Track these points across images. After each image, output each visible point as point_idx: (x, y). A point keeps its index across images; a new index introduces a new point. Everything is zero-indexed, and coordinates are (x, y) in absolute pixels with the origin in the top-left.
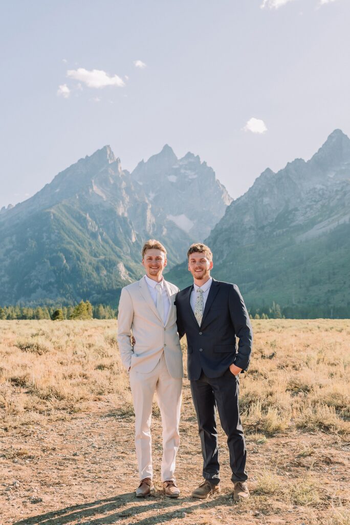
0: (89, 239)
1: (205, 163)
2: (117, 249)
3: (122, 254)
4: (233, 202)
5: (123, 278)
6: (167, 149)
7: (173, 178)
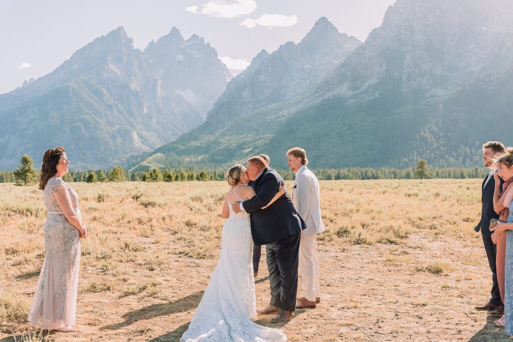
0: (105, 110)
1: (208, 44)
2: (131, 119)
3: (135, 124)
4: (233, 79)
5: (136, 145)
6: (175, 31)
7: (180, 57)
